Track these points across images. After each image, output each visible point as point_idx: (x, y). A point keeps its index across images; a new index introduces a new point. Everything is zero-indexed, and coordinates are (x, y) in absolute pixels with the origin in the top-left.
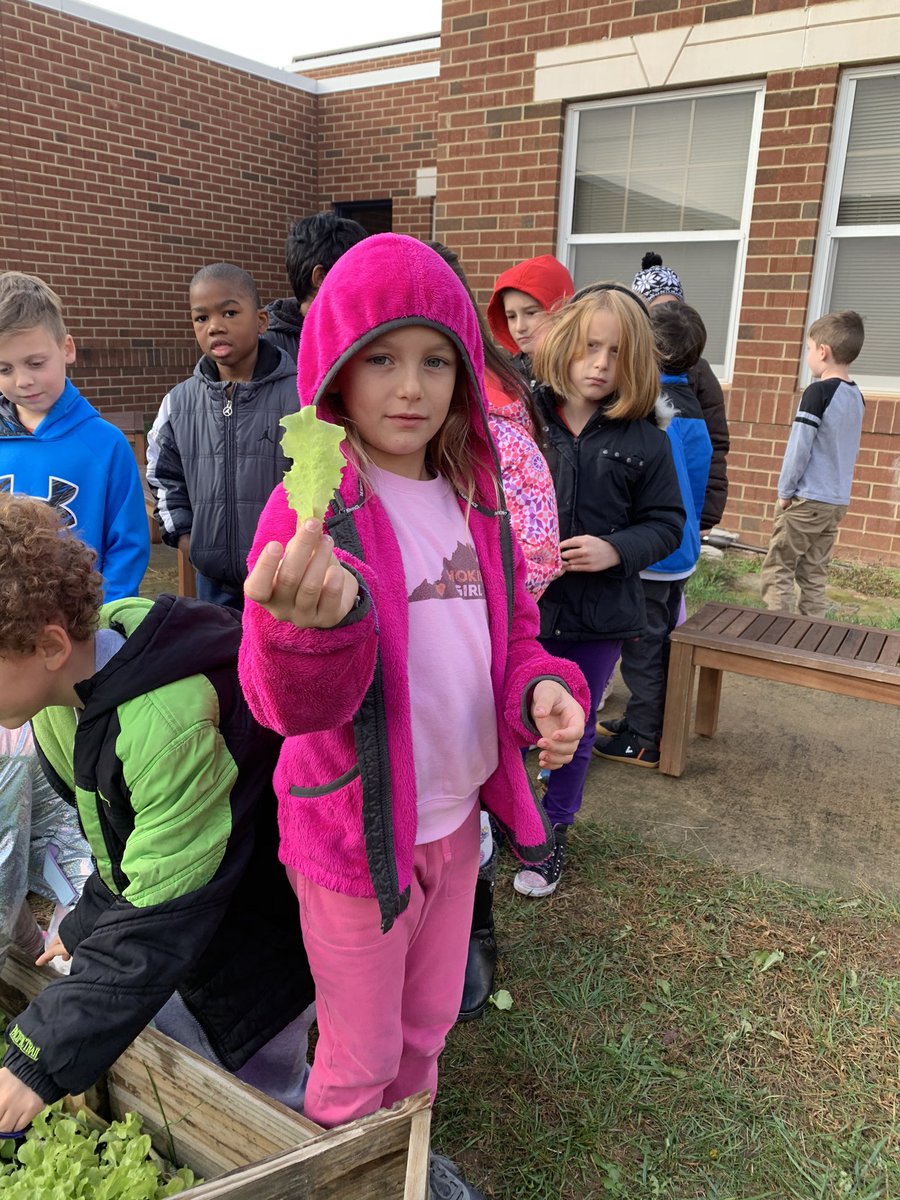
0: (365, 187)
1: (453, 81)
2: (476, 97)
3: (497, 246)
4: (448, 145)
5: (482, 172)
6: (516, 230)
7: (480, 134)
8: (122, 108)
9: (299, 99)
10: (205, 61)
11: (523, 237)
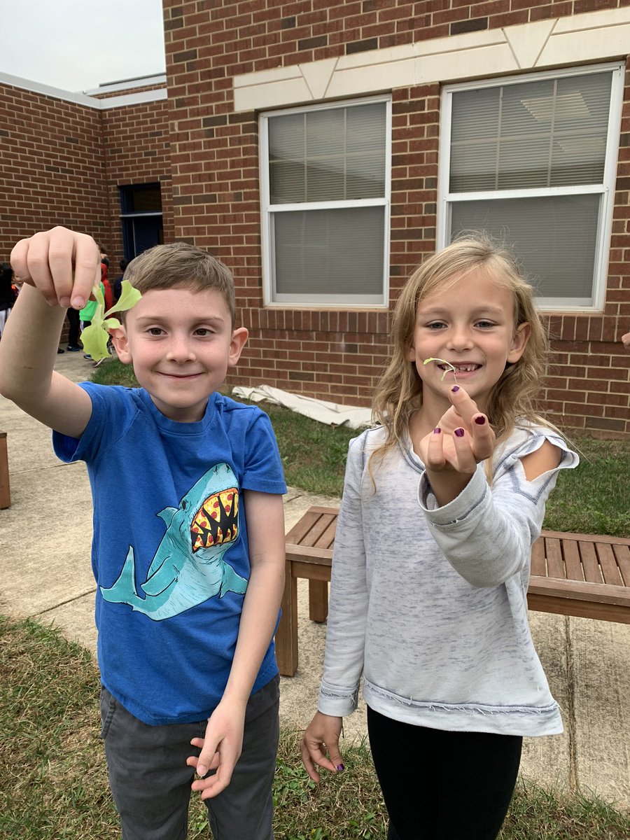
0: (140, 174)
1: (177, 98)
2: (194, 109)
3: (218, 214)
4: (177, 143)
5: (203, 162)
6: (230, 203)
7: (199, 135)
9: (87, 113)
11: (235, 208)
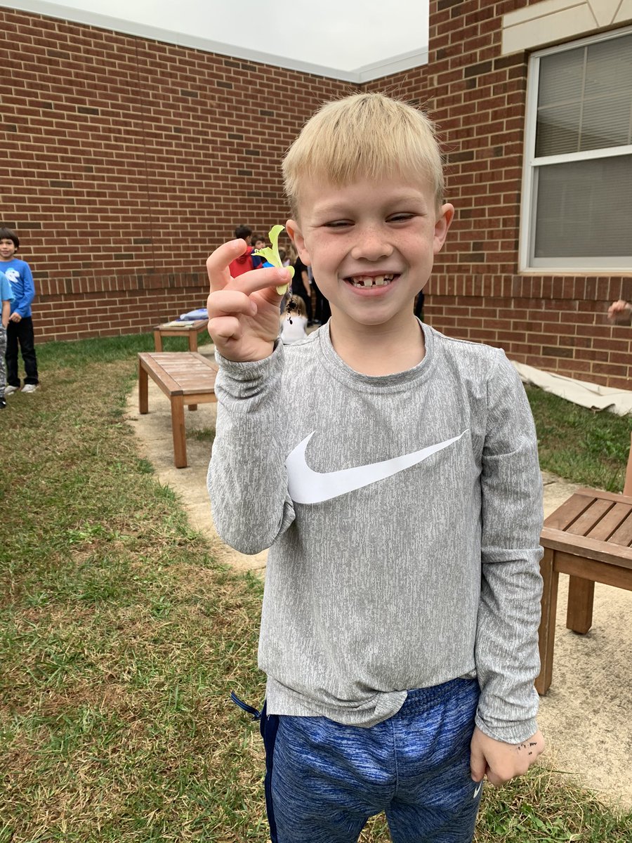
1: (438, 49)
2: (456, 58)
3: (474, 173)
4: (435, 99)
5: (461, 116)
6: (489, 159)
7: (459, 87)
8: (219, 106)
10: (278, 68)
11: (494, 164)
